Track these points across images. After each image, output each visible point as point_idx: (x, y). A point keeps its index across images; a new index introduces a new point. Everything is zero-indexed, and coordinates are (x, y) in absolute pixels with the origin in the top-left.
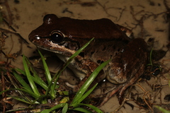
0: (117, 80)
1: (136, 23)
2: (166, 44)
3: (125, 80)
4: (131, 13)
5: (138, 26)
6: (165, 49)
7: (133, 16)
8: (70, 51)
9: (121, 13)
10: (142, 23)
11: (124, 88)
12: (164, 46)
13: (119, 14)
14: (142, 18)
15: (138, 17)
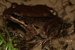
0: (42, 37)
1: (62, 7)
2: (73, 21)
3: (46, 37)
4: (61, 2)
5: (63, 9)
6: (72, 23)
7: (62, 3)
8: (21, 22)
9: (57, 1)
10: (65, 8)
11: (46, 41)
12: (72, 22)
13: (56, 2)
14: (66, 5)
15: (64, 5)
